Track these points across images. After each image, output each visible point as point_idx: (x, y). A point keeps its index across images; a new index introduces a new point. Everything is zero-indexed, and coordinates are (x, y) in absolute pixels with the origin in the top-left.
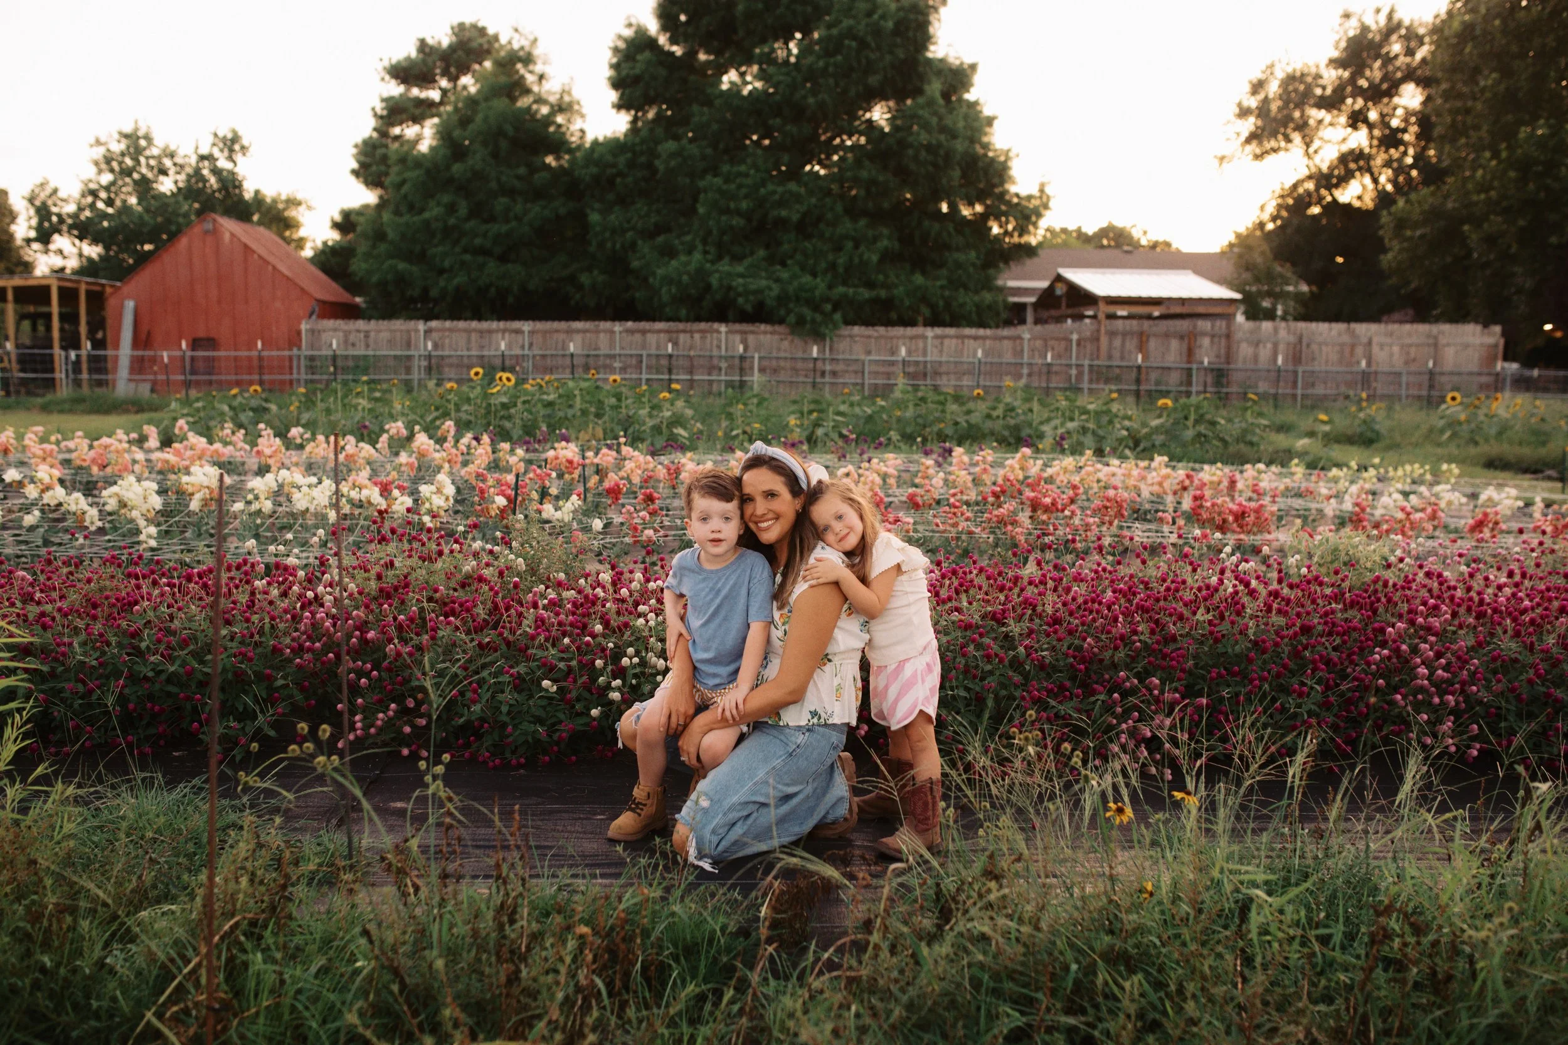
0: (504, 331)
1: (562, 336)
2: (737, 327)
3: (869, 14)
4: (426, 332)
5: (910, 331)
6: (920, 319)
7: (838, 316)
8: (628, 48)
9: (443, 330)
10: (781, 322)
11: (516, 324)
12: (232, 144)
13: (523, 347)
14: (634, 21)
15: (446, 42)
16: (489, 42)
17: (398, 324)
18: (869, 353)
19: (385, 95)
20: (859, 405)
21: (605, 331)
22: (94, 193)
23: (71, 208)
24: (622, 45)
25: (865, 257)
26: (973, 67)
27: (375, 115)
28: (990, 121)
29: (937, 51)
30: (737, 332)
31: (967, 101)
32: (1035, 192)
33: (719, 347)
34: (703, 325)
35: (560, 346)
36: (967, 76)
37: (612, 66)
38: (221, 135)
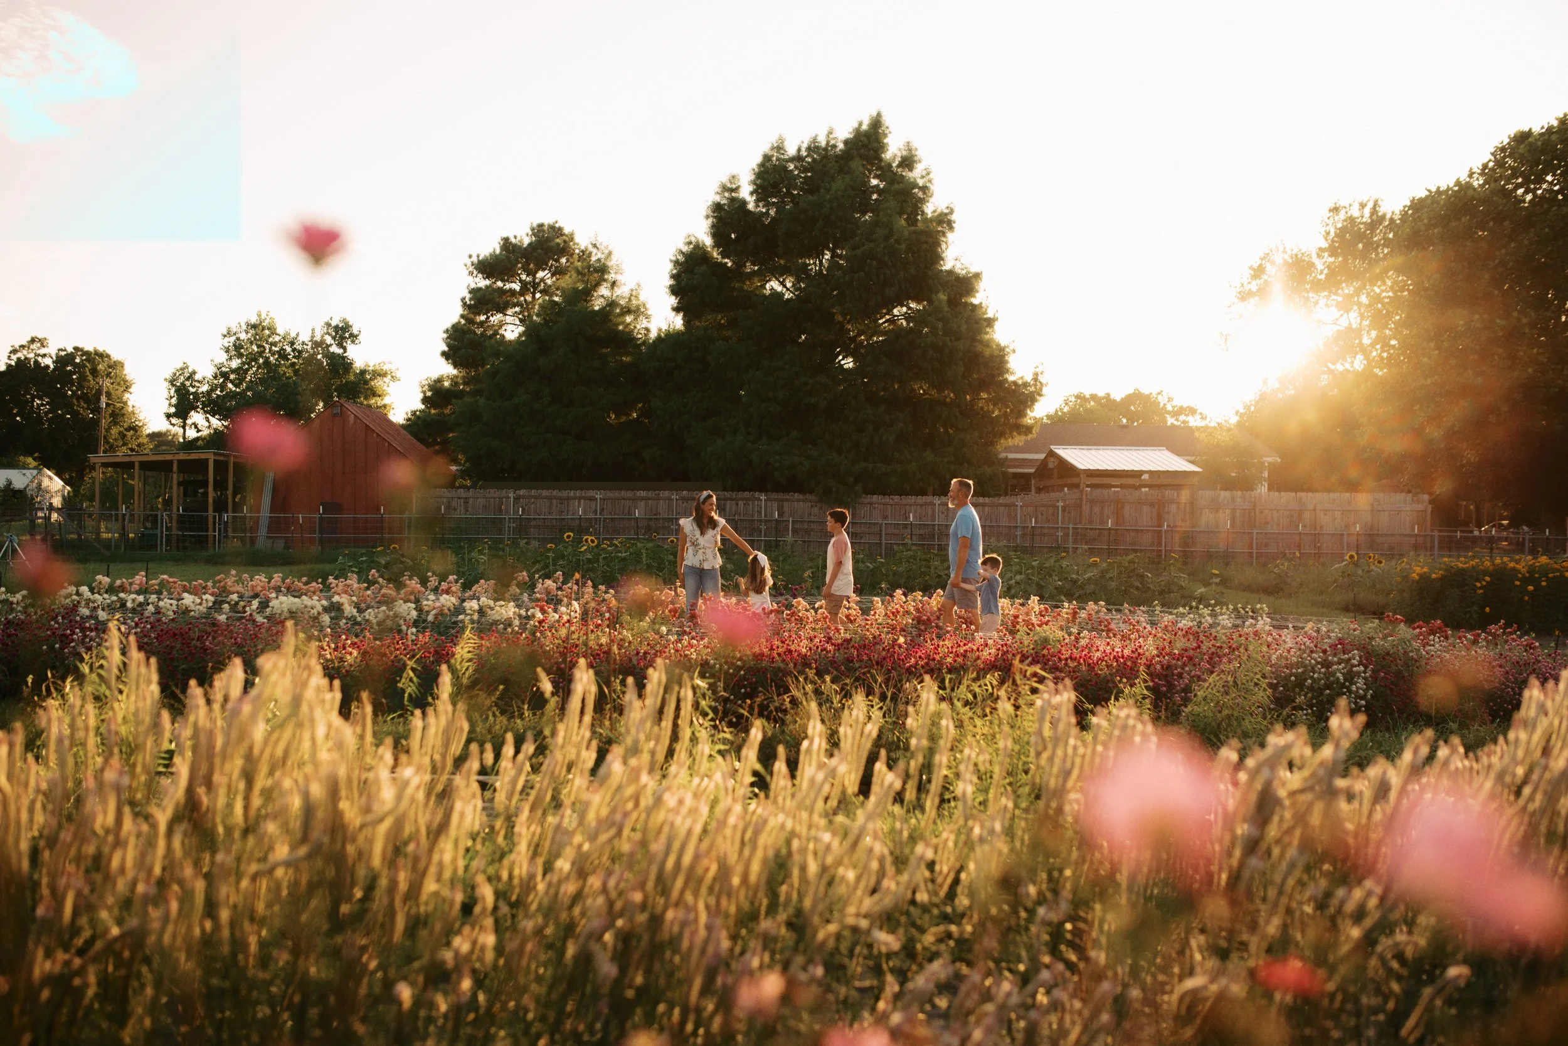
0: (580, 498)
1: (627, 503)
2: (775, 495)
3: (887, 238)
4: (515, 499)
5: (921, 500)
6: (930, 489)
7: (859, 488)
8: (686, 261)
9: (530, 497)
10: (811, 492)
11: (591, 493)
12: (343, 333)
13: (595, 512)
14: (693, 240)
15: (526, 241)
16: (565, 241)
17: (493, 493)
18: (886, 518)
19: (473, 286)
20: (863, 562)
21: (665, 499)
22: (225, 375)
23: (205, 388)
24: (681, 258)
25: (884, 438)
26: (977, 276)
27: (465, 304)
28: (990, 322)
29: (947, 265)
30: (775, 500)
31: (972, 304)
32: (1029, 378)
33: (759, 512)
34: (746, 494)
35: (626, 511)
36: (972, 284)
37: (673, 277)
38: (334, 324)
